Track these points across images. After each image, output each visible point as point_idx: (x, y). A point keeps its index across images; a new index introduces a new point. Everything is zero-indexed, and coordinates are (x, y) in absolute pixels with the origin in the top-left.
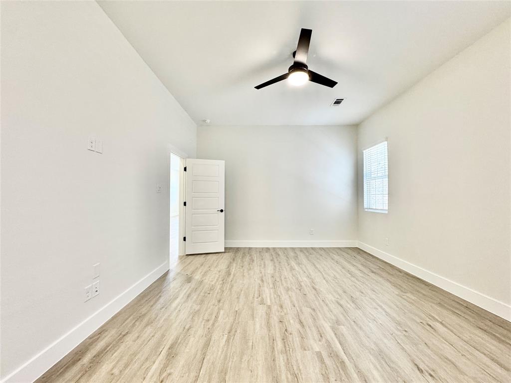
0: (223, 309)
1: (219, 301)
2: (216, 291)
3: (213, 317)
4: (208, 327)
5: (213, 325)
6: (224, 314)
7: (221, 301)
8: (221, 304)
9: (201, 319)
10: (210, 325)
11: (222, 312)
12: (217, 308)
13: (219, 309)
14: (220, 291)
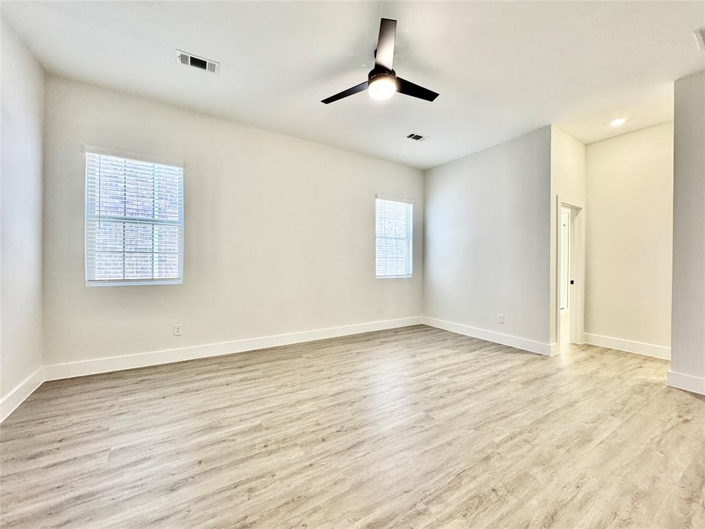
0: (493, 442)
1: (487, 459)
2: (472, 485)
3: (515, 441)
4: (530, 435)
5: (521, 433)
6: (498, 436)
7: (483, 455)
8: (489, 451)
9: (537, 449)
10: (525, 434)
11: (497, 440)
12: (500, 450)
13: (498, 446)
14: (465, 481)
